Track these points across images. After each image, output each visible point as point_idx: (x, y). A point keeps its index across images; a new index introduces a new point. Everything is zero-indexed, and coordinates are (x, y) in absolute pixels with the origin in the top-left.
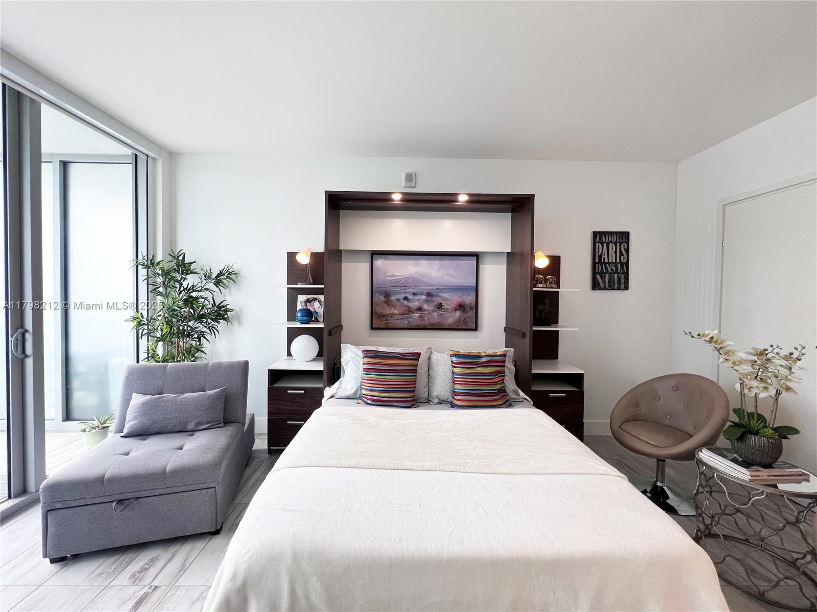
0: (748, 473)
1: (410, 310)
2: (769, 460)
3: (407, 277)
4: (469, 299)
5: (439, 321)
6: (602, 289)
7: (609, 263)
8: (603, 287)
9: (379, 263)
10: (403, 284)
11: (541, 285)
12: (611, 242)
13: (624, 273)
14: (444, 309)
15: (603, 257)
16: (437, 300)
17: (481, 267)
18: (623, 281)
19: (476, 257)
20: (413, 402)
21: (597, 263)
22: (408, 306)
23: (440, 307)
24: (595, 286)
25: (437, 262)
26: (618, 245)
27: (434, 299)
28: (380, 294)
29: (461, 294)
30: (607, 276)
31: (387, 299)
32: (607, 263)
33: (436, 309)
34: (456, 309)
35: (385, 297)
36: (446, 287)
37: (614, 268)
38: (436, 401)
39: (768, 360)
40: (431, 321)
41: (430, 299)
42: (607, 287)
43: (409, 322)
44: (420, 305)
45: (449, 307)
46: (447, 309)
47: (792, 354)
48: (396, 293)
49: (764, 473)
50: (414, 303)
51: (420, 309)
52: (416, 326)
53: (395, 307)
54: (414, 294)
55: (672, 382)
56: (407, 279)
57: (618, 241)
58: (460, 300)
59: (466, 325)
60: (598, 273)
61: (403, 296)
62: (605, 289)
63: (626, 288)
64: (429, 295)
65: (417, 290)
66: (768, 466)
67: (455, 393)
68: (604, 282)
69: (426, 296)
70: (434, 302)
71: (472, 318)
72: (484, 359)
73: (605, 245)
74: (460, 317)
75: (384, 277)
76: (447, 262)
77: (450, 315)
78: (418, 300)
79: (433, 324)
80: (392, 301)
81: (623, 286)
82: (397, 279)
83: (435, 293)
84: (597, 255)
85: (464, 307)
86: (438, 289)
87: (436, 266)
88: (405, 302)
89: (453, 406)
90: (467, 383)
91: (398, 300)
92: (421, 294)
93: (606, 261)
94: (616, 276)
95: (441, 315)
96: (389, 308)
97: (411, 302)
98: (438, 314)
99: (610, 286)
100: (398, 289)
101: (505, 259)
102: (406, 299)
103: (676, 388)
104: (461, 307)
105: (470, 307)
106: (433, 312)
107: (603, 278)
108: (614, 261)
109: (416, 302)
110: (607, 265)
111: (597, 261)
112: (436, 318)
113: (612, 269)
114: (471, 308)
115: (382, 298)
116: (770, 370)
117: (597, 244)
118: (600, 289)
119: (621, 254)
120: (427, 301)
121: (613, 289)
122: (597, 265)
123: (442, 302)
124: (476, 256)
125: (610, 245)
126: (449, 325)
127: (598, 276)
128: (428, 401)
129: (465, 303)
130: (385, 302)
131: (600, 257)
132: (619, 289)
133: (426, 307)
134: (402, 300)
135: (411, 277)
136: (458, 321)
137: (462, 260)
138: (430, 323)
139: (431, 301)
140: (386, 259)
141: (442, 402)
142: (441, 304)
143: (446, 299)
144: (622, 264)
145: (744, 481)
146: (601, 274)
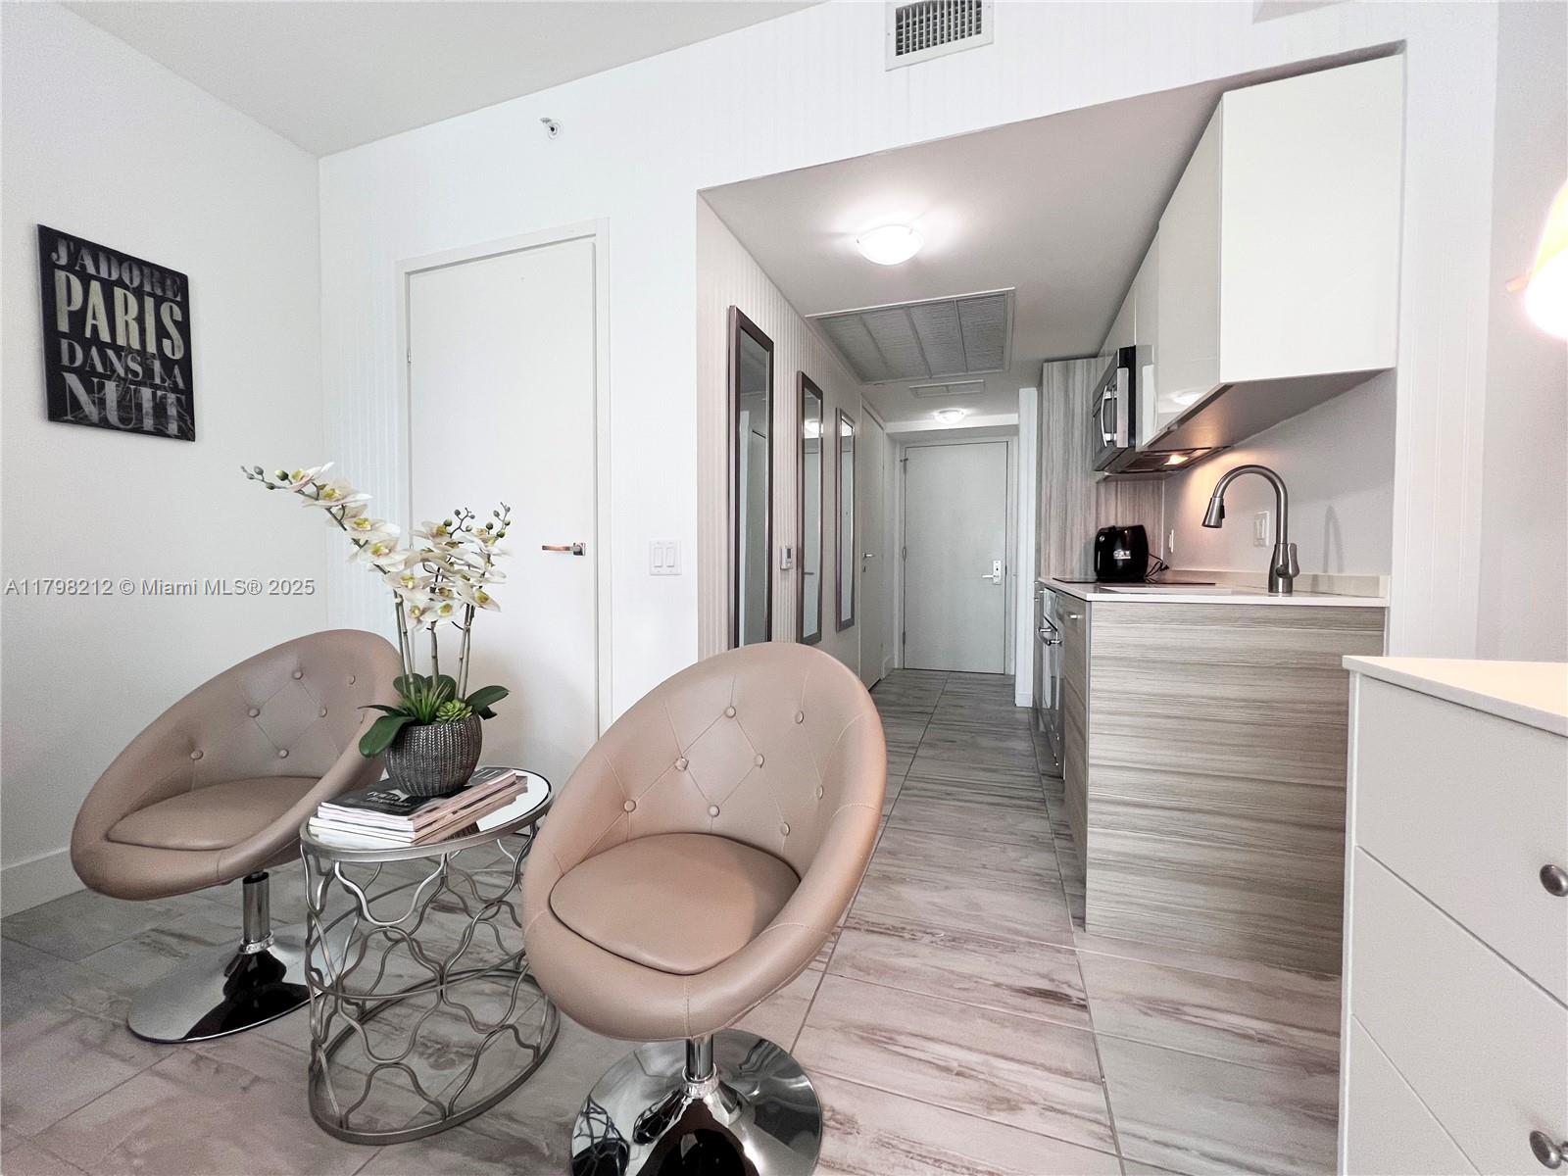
0: (411, 825)
2: (458, 775)
6: (93, 425)
7: (114, 347)
8: (95, 417)
12: (120, 283)
13: (176, 389)
15: (90, 322)
18: (172, 411)
21: (64, 335)
24: (63, 411)
26: (149, 303)
30: (111, 388)
32: (106, 345)
37: (139, 369)
39: (453, 544)
42: (113, 416)
47: (490, 527)
49: (446, 812)
57: (147, 288)
60: (69, 370)
62: (104, 424)
63: (187, 433)
66: (459, 788)
68: (101, 403)
73: (95, 286)
81: (172, 430)
84: (63, 309)
93: (105, 336)
94: (146, 393)
99: (122, 420)
103: (302, 673)
107: (94, 389)
108: (136, 345)
110: (110, 353)
111: (63, 325)
113: (127, 369)
116: (456, 567)
117: (60, 274)
118: (83, 422)
119: (162, 333)
121: (138, 430)
122: (64, 344)
125: (119, 292)
127: (73, 381)
131: (77, 316)
132: (160, 432)
144: (168, 364)
145: (401, 851)
146: (86, 374)
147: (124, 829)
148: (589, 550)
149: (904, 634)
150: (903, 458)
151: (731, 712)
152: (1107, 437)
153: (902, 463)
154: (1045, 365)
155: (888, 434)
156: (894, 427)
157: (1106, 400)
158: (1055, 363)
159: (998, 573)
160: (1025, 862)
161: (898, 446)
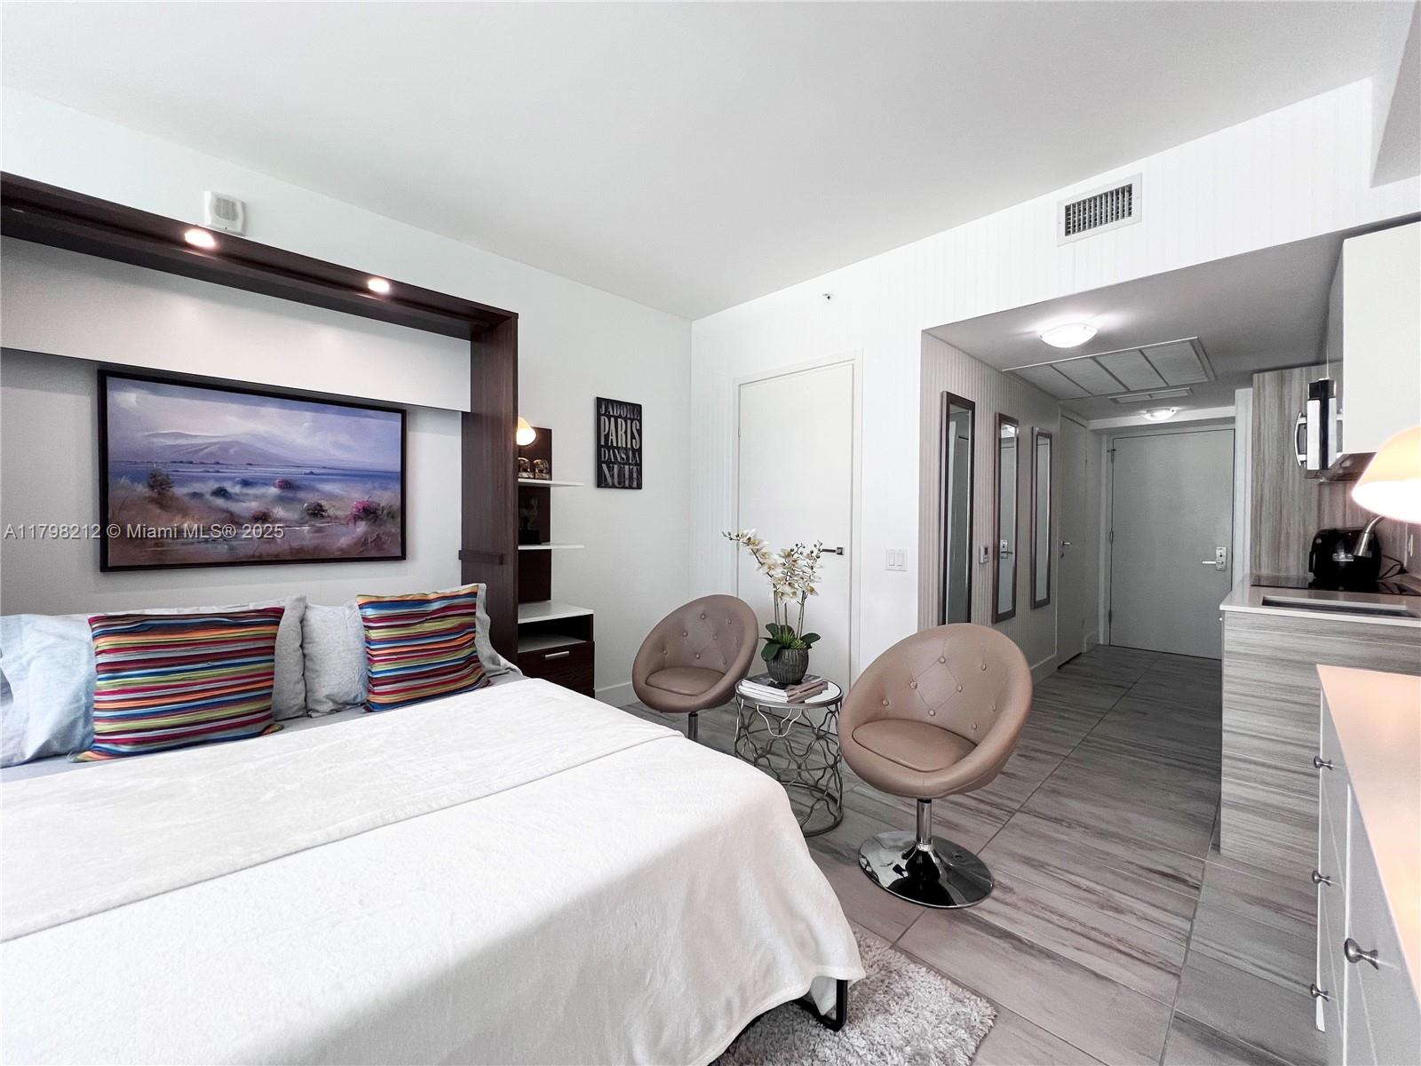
0: (785, 694)
1: (234, 520)
2: (797, 676)
3: (224, 443)
4: (386, 497)
5: (316, 542)
6: (610, 487)
7: (617, 448)
8: (611, 483)
9: (126, 399)
10: (214, 459)
11: (525, 475)
12: (620, 417)
13: (636, 464)
14: (329, 516)
15: (610, 437)
16: (310, 498)
17: (410, 435)
18: (635, 475)
19: (400, 415)
20: (266, 721)
21: (602, 446)
22: (227, 511)
23: (317, 512)
24: (601, 482)
25: (308, 415)
26: (629, 422)
27: (301, 495)
28: (135, 478)
29: (369, 486)
30: (616, 466)
31: (160, 494)
32: (615, 447)
33: (307, 518)
34: (356, 518)
35: (152, 487)
36: (330, 471)
37: (624, 456)
38: (330, 706)
39: (795, 561)
40: (295, 545)
41: (290, 494)
42: (616, 484)
43: (231, 549)
44: (263, 509)
45: (340, 513)
46: (336, 518)
47: (812, 552)
48: (186, 480)
49: (798, 690)
50: (244, 505)
51: (262, 517)
52: (253, 556)
53: (184, 512)
54: (246, 483)
55: (700, 609)
56: (225, 447)
57: (629, 416)
58: (366, 498)
59: (380, 549)
60: (604, 462)
61: (214, 485)
62: (613, 486)
63: (639, 487)
64: (287, 485)
65: (250, 473)
66: (798, 682)
67: (372, 682)
68: (612, 476)
69: (280, 487)
70: (301, 501)
71: (393, 535)
72: (436, 606)
73: (612, 419)
74: (366, 533)
75: (150, 436)
76: (331, 417)
77: (344, 529)
78: (256, 497)
79: (301, 550)
80: (173, 498)
81: (635, 484)
82: (193, 445)
83: (306, 483)
84: (603, 434)
85: (374, 512)
86: (312, 473)
87: (306, 424)
88: (220, 502)
89: (370, 708)
90: (399, 657)
91: (196, 495)
92: (265, 482)
93: (615, 445)
94: (627, 467)
95: (320, 530)
96: (165, 515)
97: (238, 501)
98: (314, 529)
99: (619, 483)
100: (197, 471)
101: (457, 425)
102: (221, 493)
103: (704, 616)
104: (368, 513)
105: (389, 514)
106: (301, 523)
107: (611, 470)
108: (624, 446)
109: (250, 501)
110: (616, 451)
111: (603, 443)
112: (308, 536)
113: (622, 458)
114: (391, 515)
115: (142, 489)
116: (796, 573)
117: (602, 418)
118: (607, 486)
119: (633, 437)
120: (281, 500)
121: (624, 487)
122: (603, 449)
123: (322, 503)
124: (402, 412)
125: (619, 420)
126: (341, 550)
127: (604, 466)
128: (306, 713)
129: (379, 505)
130: (152, 500)
131: (607, 436)
132: (630, 487)
133: (279, 512)
134: (208, 496)
135: (237, 443)
136: (363, 542)
137: (367, 416)
138: (291, 549)
139: (293, 500)
140: (155, 392)
141: (343, 707)
142: (321, 506)
143: (330, 496)
144: (634, 450)
145: (781, 704)
146: (609, 463)
147: (652, 680)
148: (847, 552)
149: (1110, 613)
150: (1111, 448)
151: (943, 660)
152: (1301, 458)
153: (1110, 454)
154: (1255, 376)
155: (1092, 431)
156: (1097, 424)
157: (1300, 425)
158: (1267, 374)
159: (1223, 559)
160: (1184, 806)
161: (1105, 438)
